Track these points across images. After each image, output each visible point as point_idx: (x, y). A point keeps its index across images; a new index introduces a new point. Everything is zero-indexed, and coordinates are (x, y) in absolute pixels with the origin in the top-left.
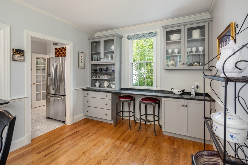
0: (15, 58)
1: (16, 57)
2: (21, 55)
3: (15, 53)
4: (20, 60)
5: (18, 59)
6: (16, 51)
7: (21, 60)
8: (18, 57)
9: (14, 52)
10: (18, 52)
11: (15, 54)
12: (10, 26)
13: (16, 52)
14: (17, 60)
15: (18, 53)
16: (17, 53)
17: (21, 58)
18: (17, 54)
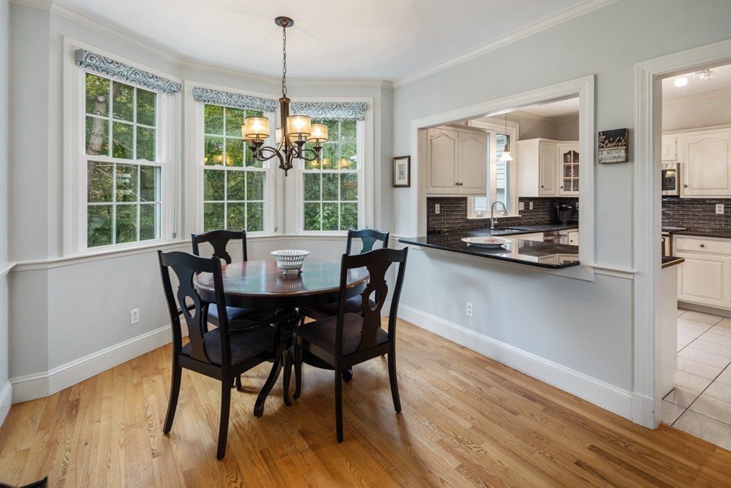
0: (602, 157)
1: (605, 153)
2: (618, 145)
3: (603, 143)
4: (615, 160)
5: (609, 159)
6: (604, 137)
7: (619, 160)
8: (608, 153)
9: (601, 142)
10: (611, 139)
11: (603, 147)
12: (596, 77)
13: (605, 139)
14: (607, 161)
15: (610, 142)
16: (607, 142)
17: (617, 155)
18: (607, 145)
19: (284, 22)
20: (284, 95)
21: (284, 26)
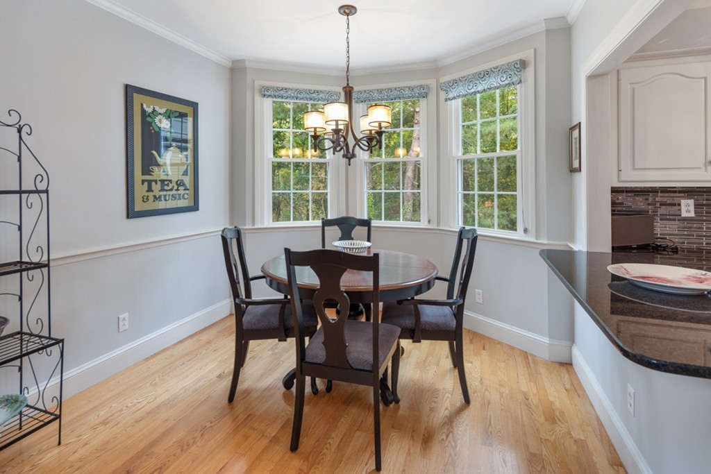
19: (348, 10)
20: (348, 84)
21: (348, 15)
